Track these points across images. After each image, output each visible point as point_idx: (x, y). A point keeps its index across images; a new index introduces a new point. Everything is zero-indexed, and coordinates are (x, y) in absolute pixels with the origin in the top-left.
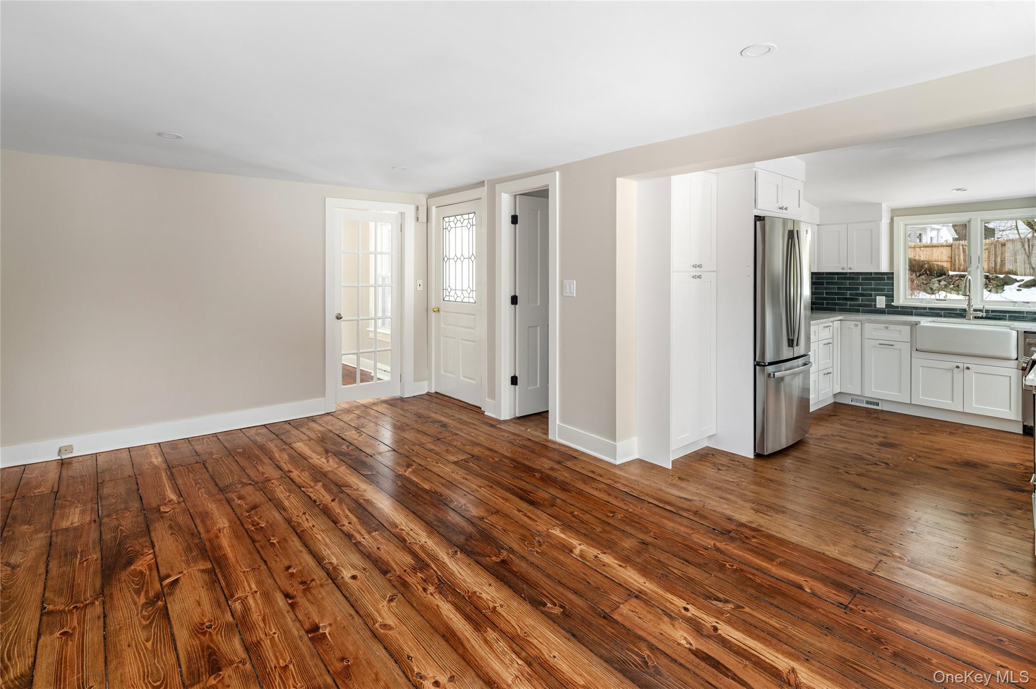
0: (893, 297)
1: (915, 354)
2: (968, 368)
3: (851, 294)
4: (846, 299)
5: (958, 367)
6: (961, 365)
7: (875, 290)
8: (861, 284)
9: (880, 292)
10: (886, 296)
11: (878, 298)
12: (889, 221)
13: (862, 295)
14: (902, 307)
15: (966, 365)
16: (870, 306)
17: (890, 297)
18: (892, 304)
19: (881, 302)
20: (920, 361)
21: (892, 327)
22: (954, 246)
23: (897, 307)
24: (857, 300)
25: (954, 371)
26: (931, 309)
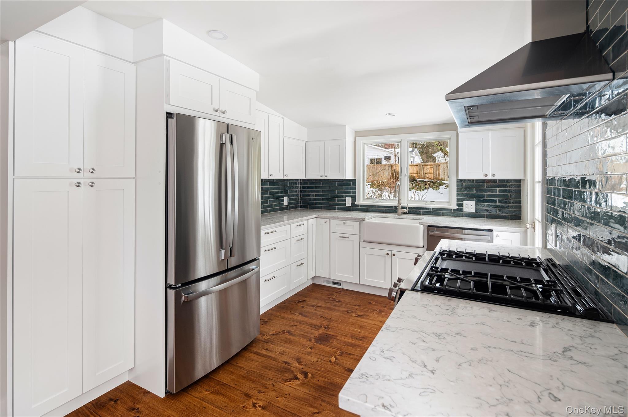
0: (356, 198)
1: (363, 244)
2: (394, 255)
3: (331, 196)
4: (328, 200)
5: (388, 254)
6: (389, 252)
7: (345, 192)
8: (337, 188)
9: (348, 194)
10: (352, 197)
11: (347, 198)
12: (354, 140)
13: (337, 196)
14: (361, 206)
15: (393, 253)
16: (342, 205)
17: (354, 198)
18: (355, 203)
19: (348, 202)
20: (366, 249)
21: (348, 223)
22: (419, 166)
23: (358, 205)
24: (334, 200)
25: (386, 257)
26: (378, 206)
